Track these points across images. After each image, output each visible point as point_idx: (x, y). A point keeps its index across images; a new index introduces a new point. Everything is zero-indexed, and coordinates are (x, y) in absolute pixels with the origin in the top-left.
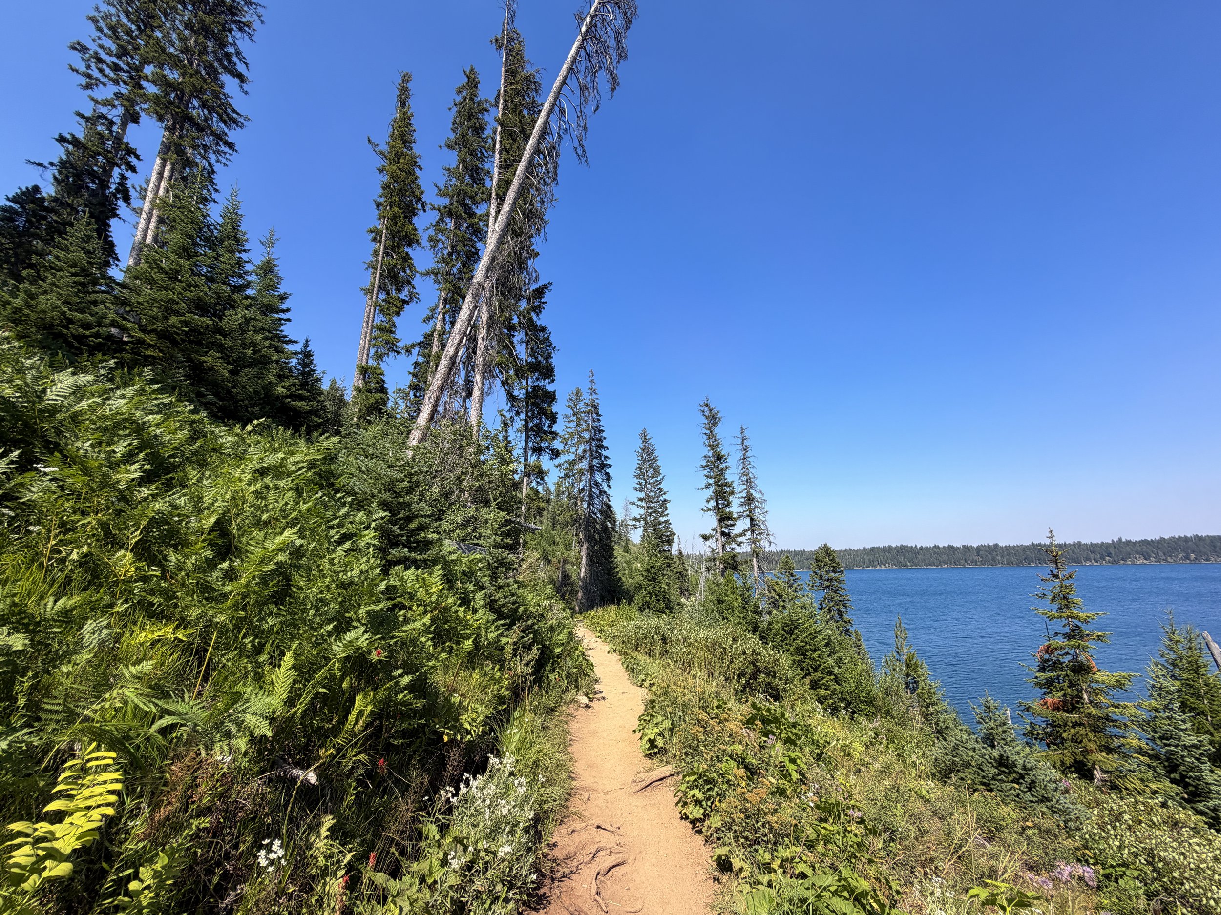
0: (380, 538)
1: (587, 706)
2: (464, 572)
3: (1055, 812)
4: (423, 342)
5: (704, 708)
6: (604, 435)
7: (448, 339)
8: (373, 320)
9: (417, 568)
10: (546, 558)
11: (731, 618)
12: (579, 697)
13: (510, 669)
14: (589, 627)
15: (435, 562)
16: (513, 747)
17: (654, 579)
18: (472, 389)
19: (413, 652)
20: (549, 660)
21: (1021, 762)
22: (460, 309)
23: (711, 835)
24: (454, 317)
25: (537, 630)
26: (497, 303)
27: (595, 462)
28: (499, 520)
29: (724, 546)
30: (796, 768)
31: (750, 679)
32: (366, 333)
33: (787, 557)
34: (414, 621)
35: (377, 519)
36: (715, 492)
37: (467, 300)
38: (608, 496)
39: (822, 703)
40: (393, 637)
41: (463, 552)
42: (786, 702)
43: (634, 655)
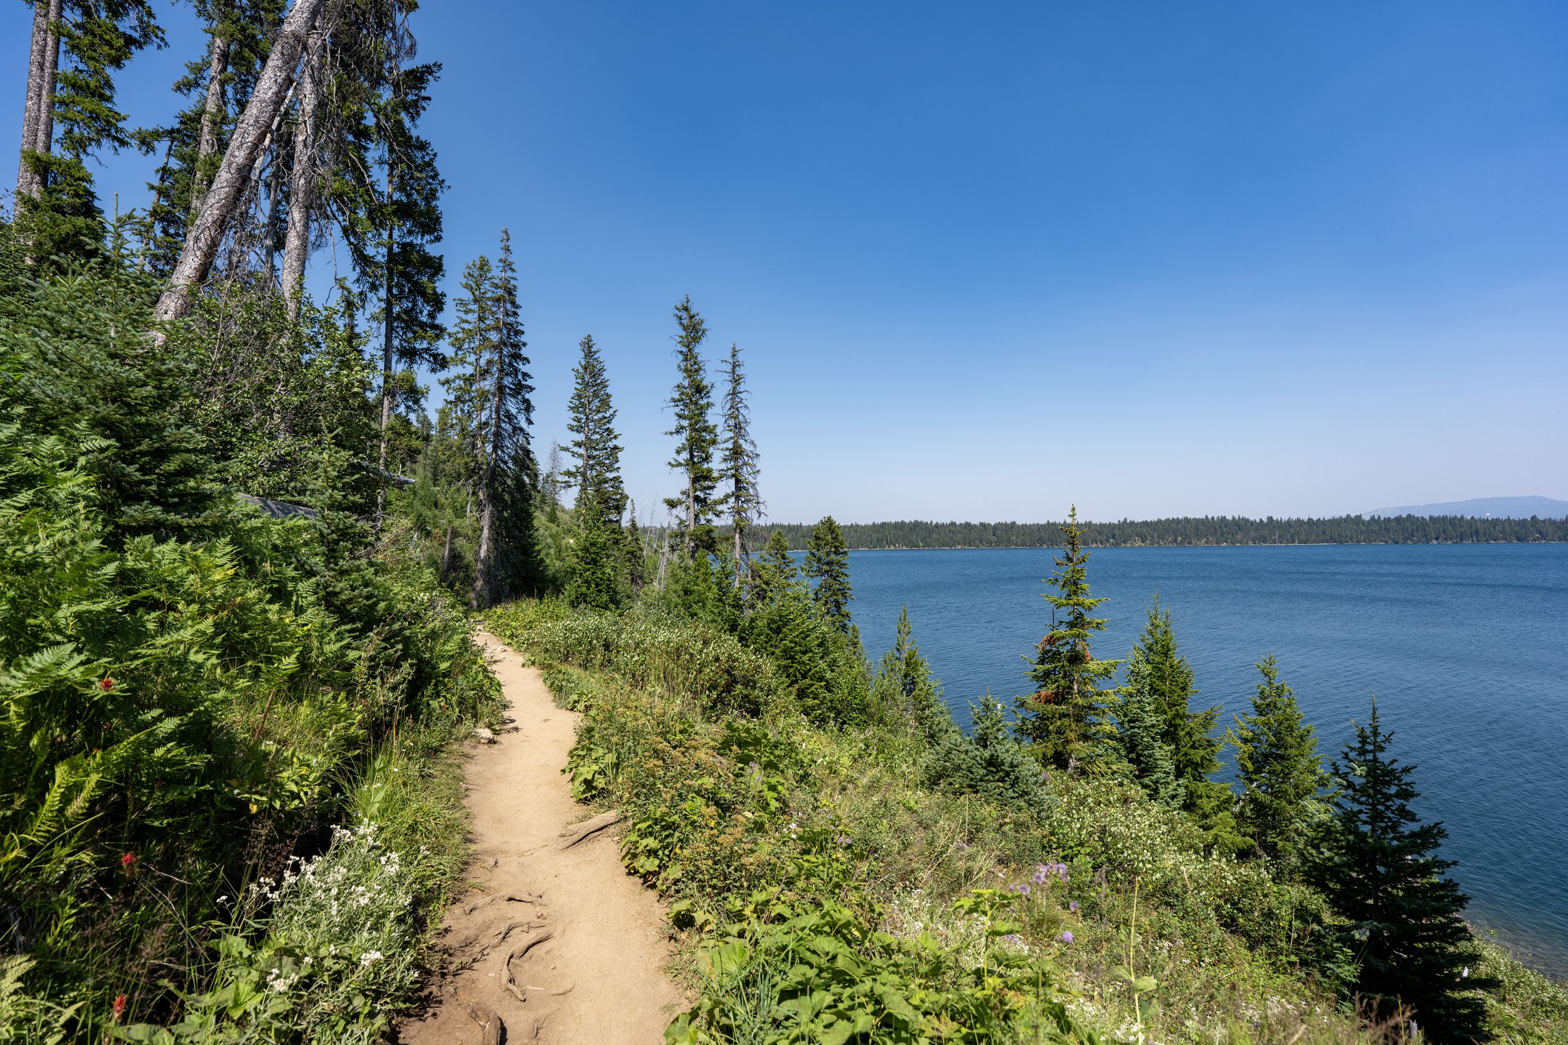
0: (100, 485)
1: (491, 742)
2: (275, 548)
3: (1031, 805)
4: (178, 131)
5: (663, 734)
6: (523, 339)
7: (233, 133)
8: (55, 64)
9: (182, 540)
10: (422, 527)
11: (701, 614)
12: (478, 730)
13: (363, 696)
14: (493, 631)
15: (218, 529)
16: (374, 809)
17: (595, 562)
18: (285, 236)
19: (179, 679)
20: (430, 679)
21: (1009, 759)
22: (257, 79)
23: (668, 888)
24: (245, 93)
25: (410, 637)
26: (333, 81)
27: (508, 381)
28: (338, 464)
29: (696, 516)
30: (776, 795)
31: (723, 692)
32: (40, 88)
33: (779, 533)
34: (178, 630)
35: (88, 452)
36: (690, 439)
37: (270, 63)
38: (527, 436)
39: (808, 714)
40: (136, 657)
41: (273, 514)
42: (767, 718)
43: (563, 668)
